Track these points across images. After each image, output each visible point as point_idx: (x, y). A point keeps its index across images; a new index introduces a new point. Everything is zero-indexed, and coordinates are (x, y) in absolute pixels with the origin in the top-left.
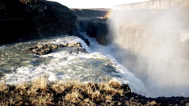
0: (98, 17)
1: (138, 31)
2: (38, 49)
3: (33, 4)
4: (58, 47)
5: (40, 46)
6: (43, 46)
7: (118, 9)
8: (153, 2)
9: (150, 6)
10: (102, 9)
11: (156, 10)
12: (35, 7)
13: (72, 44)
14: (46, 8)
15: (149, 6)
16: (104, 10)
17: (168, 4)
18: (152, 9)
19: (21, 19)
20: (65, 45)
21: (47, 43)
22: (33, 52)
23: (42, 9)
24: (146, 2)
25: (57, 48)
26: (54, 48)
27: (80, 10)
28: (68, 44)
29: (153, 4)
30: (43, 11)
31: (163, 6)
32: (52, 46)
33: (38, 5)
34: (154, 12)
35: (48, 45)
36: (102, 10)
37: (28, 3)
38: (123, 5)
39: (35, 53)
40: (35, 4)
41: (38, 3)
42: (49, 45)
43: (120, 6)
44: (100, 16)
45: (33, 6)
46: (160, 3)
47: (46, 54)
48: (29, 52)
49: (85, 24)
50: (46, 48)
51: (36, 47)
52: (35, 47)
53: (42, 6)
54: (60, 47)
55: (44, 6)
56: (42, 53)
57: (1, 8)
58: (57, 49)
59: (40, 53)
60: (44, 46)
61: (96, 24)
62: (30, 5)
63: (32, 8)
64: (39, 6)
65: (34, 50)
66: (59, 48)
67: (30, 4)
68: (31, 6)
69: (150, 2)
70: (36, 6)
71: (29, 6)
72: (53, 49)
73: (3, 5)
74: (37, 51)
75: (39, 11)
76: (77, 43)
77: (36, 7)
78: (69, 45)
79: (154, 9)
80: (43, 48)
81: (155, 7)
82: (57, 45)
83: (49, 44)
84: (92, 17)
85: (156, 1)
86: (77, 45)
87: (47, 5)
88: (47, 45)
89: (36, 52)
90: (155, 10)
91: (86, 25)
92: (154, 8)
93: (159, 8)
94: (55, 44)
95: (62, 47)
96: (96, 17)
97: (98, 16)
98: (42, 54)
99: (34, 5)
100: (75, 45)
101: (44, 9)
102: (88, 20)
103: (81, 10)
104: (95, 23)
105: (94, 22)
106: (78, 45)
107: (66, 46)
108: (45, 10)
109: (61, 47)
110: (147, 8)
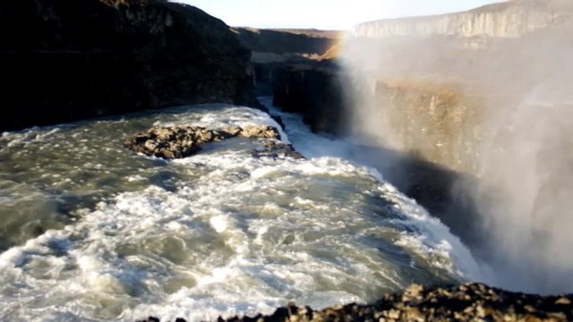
0: (305, 55)
1: (435, 100)
2: (158, 141)
3: (135, 8)
4: (213, 136)
5: (163, 134)
6: (171, 134)
7: (366, 33)
8: (474, 15)
9: (464, 29)
10: (315, 31)
11: (482, 38)
12: (139, 18)
13: (254, 131)
14: (169, 22)
15: (461, 26)
16: (322, 36)
17: (520, 23)
18: (470, 38)
19: (99, 50)
20: (234, 131)
21: (184, 126)
22: (146, 149)
23: (158, 25)
24: (450, 15)
25: (211, 140)
26: (203, 138)
27: (254, 31)
28: (241, 130)
29: (473, 23)
30: (162, 30)
31: (503, 27)
32: (198, 133)
33: (147, 14)
34: (475, 46)
35: (185, 131)
36: (315, 35)
37: (120, 5)
38: (381, 22)
39: (153, 152)
40: (141, 11)
41: (149, 8)
42: (189, 132)
43: (373, 23)
44: (311, 52)
45: (136, 16)
46: (495, 19)
47: (184, 155)
48: (135, 148)
49: (270, 73)
50: (181, 139)
51: (153, 136)
52: (149, 136)
53: (159, 17)
54: (219, 138)
55: (164, 18)
56: (174, 152)
57: (46, 19)
58: (212, 143)
59: (166, 152)
60: (174, 133)
61: (303, 74)
62: (127, 12)
63: (131, 21)
64: (150, 17)
65: (148, 144)
66: (216, 139)
67: (127, 8)
68: (130, 16)
69: (464, 15)
70: (142, 16)
71: (125, 14)
72: (199, 141)
73: (50, 9)
74: (157, 147)
75: (151, 31)
76: (268, 129)
77: (144, 20)
78: (244, 133)
79: (475, 38)
80: (173, 138)
81: (478, 31)
82: (212, 131)
83: (189, 128)
84: (288, 55)
85: (482, 15)
86: (268, 132)
87: (173, 13)
88: (182, 131)
89: (157, 151)
90: (479, 40)
91: (270, 76)
92: (474, 34)
93: (492, 35)
94: (204, 129)
95: (225, 138)
96: (298, 54)
97: (304, 53)
98: (173, 156)
99: (139, 14)
100: (261, 132)
101: (165, 26)
102: (279, 61)
103: (256, 34)
104: (301, 71)
105: (298, 67)
106: (271, 133)
107: (237, 135)
108: (167, 29)
109: (222, 137)
110: (452, 33)
